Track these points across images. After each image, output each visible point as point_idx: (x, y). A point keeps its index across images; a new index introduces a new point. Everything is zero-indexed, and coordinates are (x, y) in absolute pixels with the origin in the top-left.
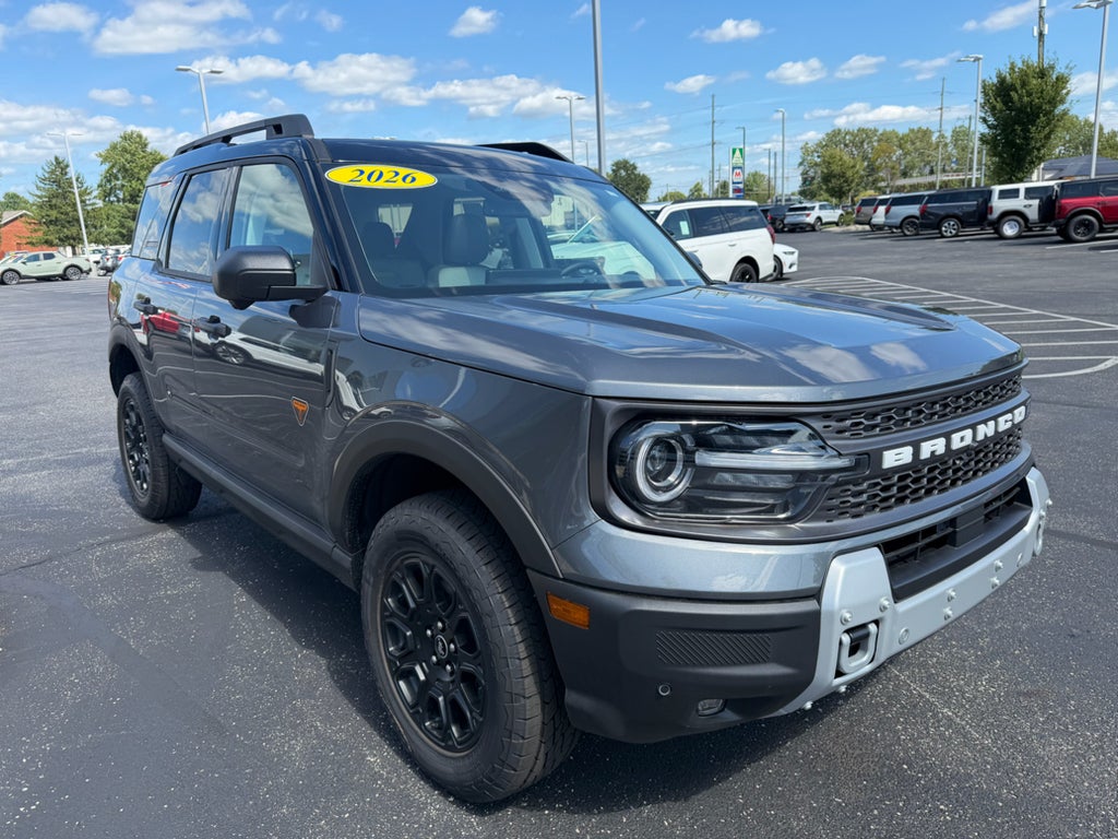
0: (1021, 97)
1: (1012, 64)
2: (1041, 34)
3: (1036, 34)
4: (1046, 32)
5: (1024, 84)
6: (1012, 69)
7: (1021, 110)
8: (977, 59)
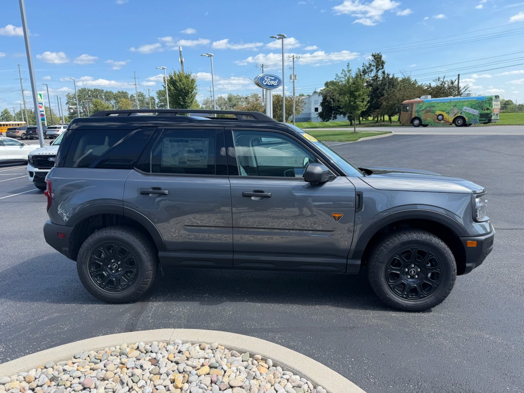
0: (180, 86)
1: (175, 72)
2: (182, 61)
3: (180, 61)
4: (183, 61)
5: (180, 81)
6: (175, 74)
7: (181, 90)
8: (164, 69)
